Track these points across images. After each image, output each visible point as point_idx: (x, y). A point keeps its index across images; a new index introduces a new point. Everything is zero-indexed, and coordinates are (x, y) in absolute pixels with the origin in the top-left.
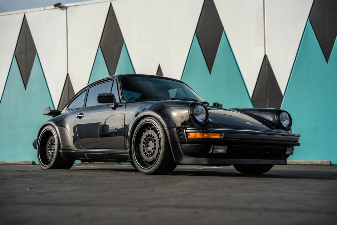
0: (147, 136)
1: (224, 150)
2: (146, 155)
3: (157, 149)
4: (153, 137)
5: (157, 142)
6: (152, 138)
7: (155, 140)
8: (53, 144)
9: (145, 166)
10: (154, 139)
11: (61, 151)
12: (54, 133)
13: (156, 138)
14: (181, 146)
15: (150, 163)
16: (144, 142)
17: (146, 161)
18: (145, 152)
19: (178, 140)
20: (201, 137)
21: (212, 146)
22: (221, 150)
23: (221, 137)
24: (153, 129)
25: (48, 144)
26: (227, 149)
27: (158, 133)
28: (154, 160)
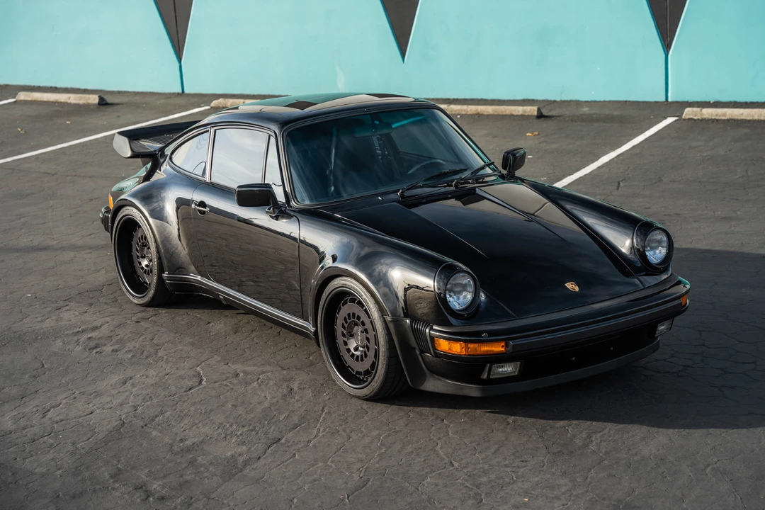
0: (345, 319)
1: (515, 368)
2: (355, 358)
3: (372, 340)
4: (359, 318)
5: (368, 326)
6: (355, 320)
7: (363, 324)
8: (145, 245)
9: (358, 382)
10: (361, 320)
11: (165, 275)
12: (142, 222)
13: (364, 317)
14: (421, 356)
15: (367, 373)
16: (342, 332)
17: (357, 372)
18: (351, 353)
19: (414, 344)
20: (464, 353)
21: (489, 365)
22: (508, 369)
23: (505, 349)
24: (353, 301)
25: (134, 250)
26: (520, 366)
27: (364, 306)
28: (374, 365)
